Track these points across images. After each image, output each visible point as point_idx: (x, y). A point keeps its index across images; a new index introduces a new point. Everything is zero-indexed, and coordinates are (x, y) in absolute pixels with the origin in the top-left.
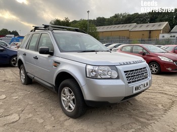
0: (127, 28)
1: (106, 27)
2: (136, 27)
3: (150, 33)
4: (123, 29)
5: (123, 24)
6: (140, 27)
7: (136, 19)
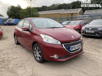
0: (59, 12)
1: (47, 11)
2: (64, 11)
3: (72, 15)
4: (57, 13)
5: (57, 10)
6: (67, 11)
7: (64, 7)
